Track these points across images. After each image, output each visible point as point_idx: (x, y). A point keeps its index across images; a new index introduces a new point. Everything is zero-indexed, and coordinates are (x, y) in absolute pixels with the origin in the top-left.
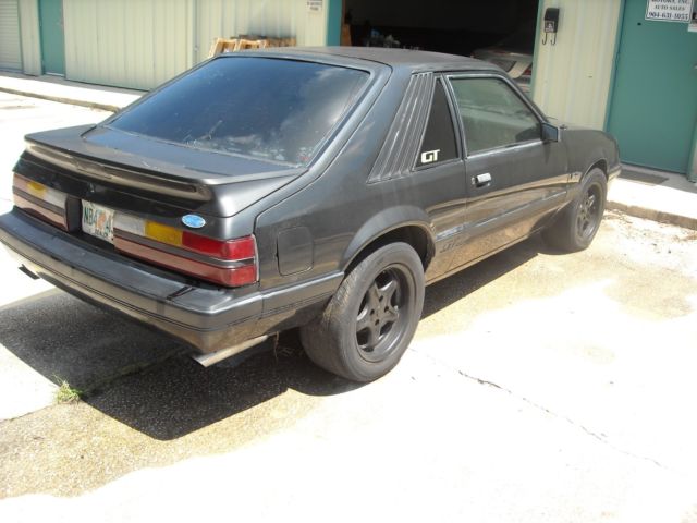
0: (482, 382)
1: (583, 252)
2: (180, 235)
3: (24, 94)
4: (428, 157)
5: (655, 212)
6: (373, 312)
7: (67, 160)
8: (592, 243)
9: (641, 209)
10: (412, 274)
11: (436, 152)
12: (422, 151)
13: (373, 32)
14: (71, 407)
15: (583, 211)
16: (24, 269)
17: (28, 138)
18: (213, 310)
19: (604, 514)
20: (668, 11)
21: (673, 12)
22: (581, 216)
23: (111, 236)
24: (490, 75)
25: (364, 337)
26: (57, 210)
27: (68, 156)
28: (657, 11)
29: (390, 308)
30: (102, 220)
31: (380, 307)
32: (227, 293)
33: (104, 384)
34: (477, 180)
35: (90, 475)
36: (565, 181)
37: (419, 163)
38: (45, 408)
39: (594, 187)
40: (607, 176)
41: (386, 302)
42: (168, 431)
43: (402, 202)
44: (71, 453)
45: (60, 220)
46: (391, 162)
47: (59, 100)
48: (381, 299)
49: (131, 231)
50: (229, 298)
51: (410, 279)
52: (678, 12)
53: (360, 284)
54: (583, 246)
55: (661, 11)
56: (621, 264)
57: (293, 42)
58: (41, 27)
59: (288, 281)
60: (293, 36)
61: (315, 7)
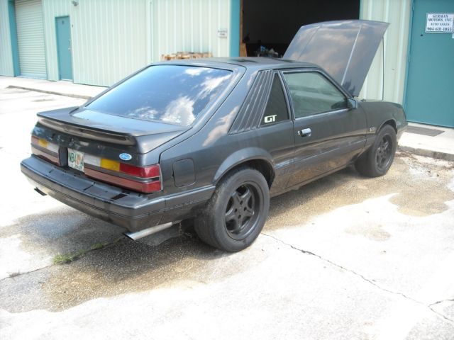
0: (304, 252)
1: (382, 177)
2: (119, 165)
3: (48, 92)
4: (269, 119)
5: (432, 152)
6: (236, 210)
7: (60, 126)
8: (389, 172)
9: (423, 150)
10: (260, 188)
11: (274, 116)
12: (265, 116)
13: (262, 47)
14: (61, 267)
15: (380, 152)
16: (37, 190)
17: (38, 115)
18: (136, 207)
19: (366, 324)
20: (439, 26)
21: (442, 27)
22: (380, 155)
23: (83, 167)
24: (311, 70)
25: (231, 225)
26: (54, 154)
27: (60, 124)
28: (432, 27)
29: (248, 208)
30: (78, 160)
31: (240, 208)
32: (144, 197)
33: (81, 254)
34: (301, 132)
35: (68, 301)
36: (365, 133)
37: (263, 123)
38: (47, 267)
39: (387, 136)
40: (396, 130)
41: (245, 204)
42: (115, 279)
43: (251, 145)
44: (59, 290)
45: (56, 160)
46: (244, 123)
47: (68, 96)
48: (241, 203)
49: (93, 164)
50: (145, 200)
51: (259, 191)
52: (445, 27)
53: (227, 193)
54: (381, 173)
55: (435, 27)
56: (405, 183)
57: (210, 56)
58: (58, 52)
59: (180, 191)
60: (210, 52)
61: (223, 34)
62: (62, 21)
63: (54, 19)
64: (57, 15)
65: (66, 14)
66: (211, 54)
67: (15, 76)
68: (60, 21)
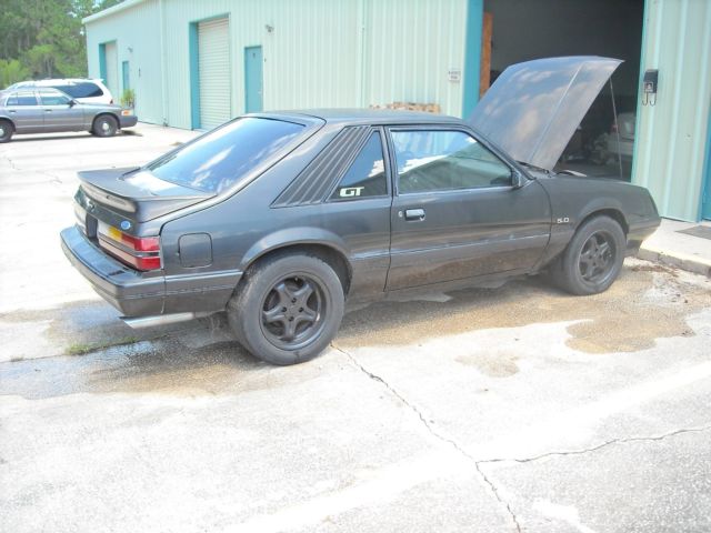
0: (372, 377)
4: (348, 192)
6: (285, 309)
11: (359, 189)
12: (341, 187)
29: (306, 309)
31: (292, 308)
34: (405, 213)
37: (336, 196)
41: (302, 303)
46: (300, 195)
48: (294, 301)
57: (436, 109)
58: (247, 97)
59: (190, 272)
60: (437, 103)
61: (454, 74)
62: (252, 52)
63: (243, 51)
64: (248, 45)
65: (258, 44)
66: (439, 106)
67: (193, 130)
68: (251, 52)
